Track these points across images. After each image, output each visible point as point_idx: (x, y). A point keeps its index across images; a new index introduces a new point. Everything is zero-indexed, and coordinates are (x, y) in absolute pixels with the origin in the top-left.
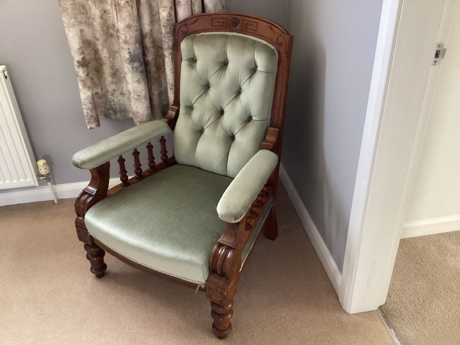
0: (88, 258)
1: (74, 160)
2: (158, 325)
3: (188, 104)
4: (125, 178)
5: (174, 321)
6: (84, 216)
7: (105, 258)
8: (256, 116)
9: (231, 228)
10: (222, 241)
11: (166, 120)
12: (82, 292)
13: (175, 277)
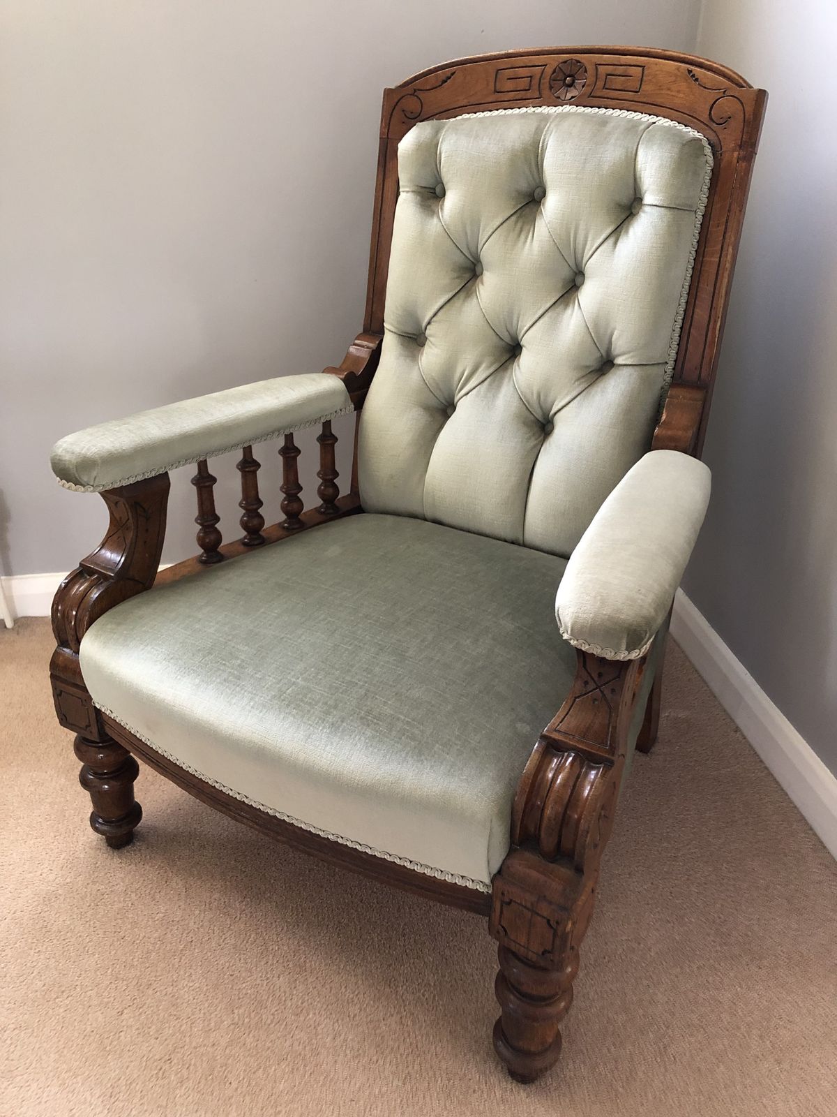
0: (84, 782)
1: (57, 455)
2: (302, 1019)
3: (409, 329)
4: (213, 537)
5: (358, 1006)
6: (78, 642)
7: (137, 785)
8: (629, 352)
9: (591, 686)
10: (559, 731)
11: (342, 377)
12: (59, 892)
13: (378, 855)
